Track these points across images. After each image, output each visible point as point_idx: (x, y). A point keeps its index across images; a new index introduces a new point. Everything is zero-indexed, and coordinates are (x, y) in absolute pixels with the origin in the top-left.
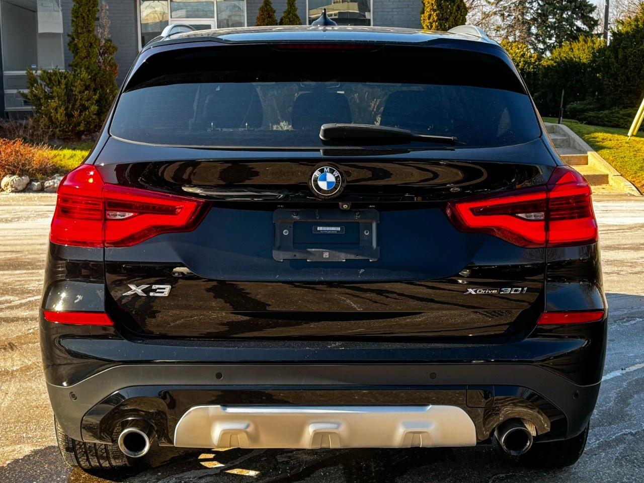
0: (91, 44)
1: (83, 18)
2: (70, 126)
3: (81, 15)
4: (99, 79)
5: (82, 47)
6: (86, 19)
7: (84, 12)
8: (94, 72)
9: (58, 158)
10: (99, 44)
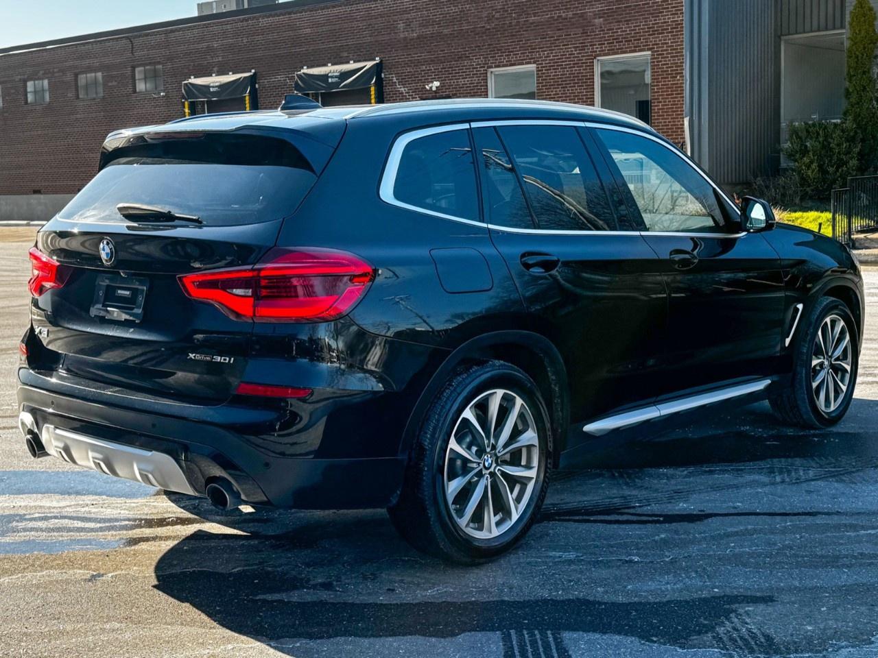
0: (864, 88)
1: (857, 57)
2: (824, 184)
3: (855, 54)
4: (870, 127)
5: (853, 91)
6: (859, 58)
7: (857, 50)
8: (865, 120)
9: (799, 221)
10: (874, 87)
